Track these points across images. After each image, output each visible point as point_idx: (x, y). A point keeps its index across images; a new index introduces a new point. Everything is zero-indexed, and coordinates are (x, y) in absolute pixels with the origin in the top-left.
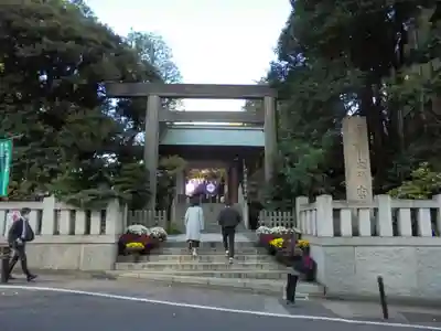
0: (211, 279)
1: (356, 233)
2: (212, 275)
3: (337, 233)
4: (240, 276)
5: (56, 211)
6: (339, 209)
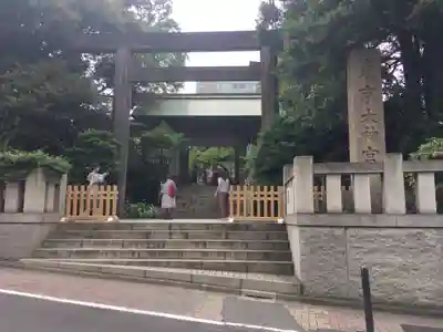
6: (325, 175)
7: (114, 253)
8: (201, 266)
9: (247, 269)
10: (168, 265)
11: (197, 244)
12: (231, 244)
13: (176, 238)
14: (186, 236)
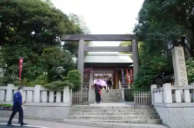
0: (114, 123)
1: (183, 101)
2: (114, 122)
3: (174, 102)
4: (127, 122)
5: (41, 91)
6: (175, 90)
7: (96, 118)
8: (130, 122)
9: (146, 122)
10: (118, 122)
11: (125, 114)
12: (137, 114)
13: (116, 112)
14: (120, 111)
